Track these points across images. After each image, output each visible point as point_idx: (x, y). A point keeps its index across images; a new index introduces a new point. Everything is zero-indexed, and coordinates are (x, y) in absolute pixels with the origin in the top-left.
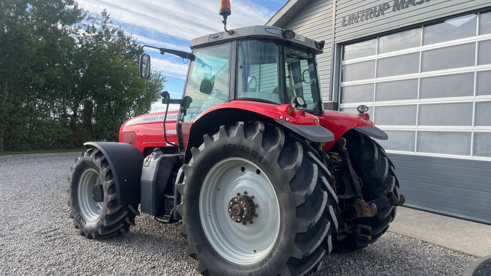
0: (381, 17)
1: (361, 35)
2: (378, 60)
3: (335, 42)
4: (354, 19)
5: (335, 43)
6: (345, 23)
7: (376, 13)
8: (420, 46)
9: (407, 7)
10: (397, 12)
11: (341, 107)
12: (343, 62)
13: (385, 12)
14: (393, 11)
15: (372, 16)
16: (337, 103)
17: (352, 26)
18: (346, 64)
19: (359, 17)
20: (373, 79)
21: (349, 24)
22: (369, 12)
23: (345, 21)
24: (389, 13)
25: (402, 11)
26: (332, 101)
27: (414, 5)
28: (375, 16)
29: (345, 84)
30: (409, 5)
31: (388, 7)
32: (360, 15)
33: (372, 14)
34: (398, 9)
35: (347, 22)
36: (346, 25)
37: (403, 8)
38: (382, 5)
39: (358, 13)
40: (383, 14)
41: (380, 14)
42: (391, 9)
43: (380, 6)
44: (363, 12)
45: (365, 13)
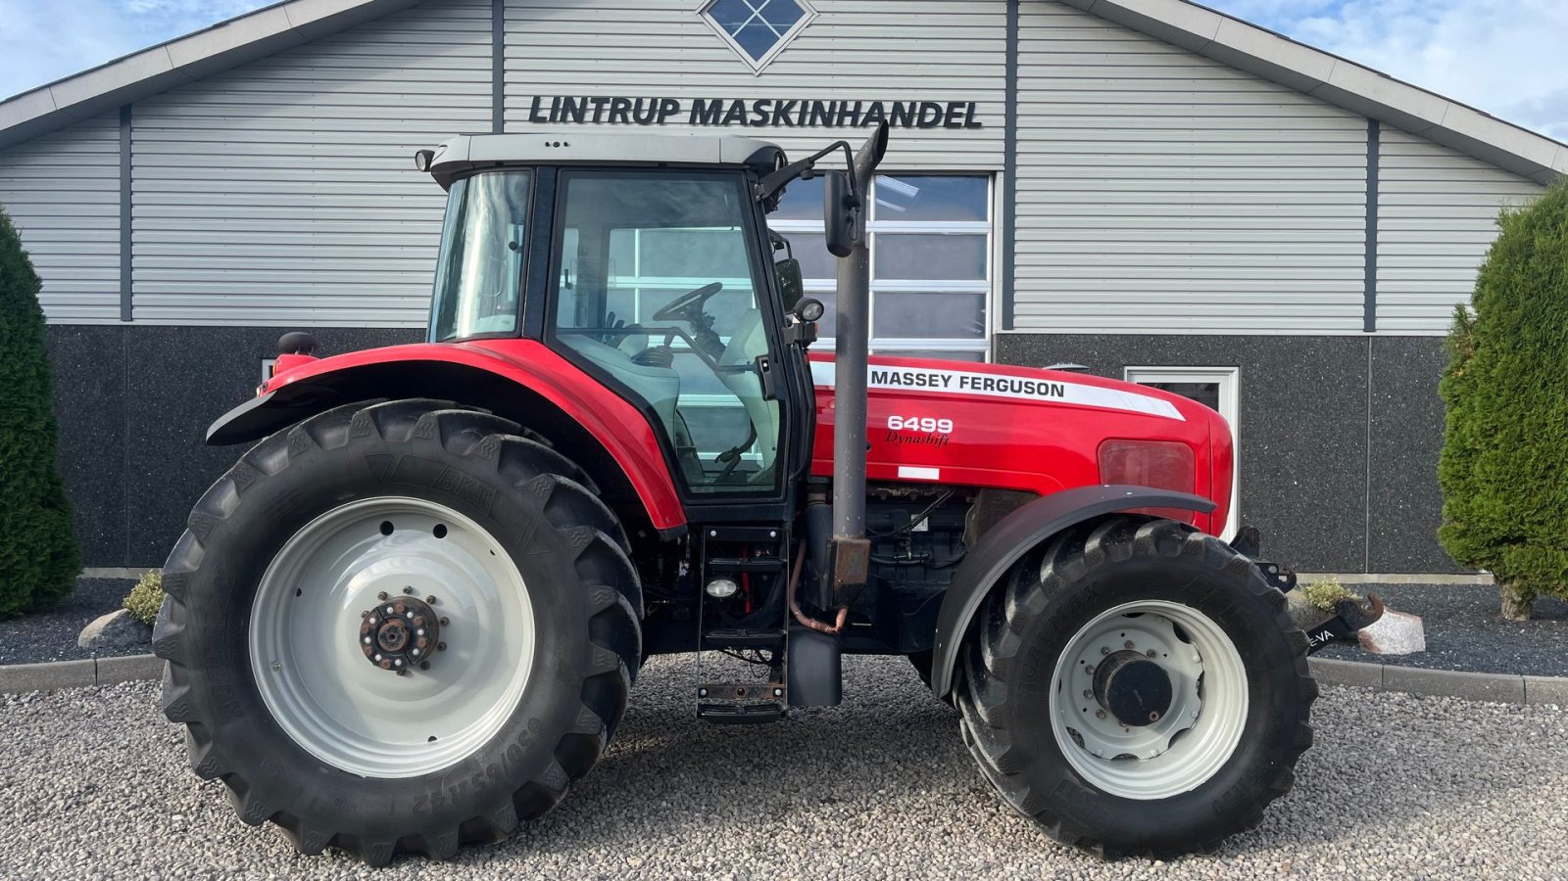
0: (654, 128)
4: (568, 109)
6: (540, 114)
7: (644, 116)
9: (726, 123)
10: (701, 130)
13: (668, 119)
14: (689, 123)
15: (630, 119)
17: (562, 127)
19: (586, 110)
21: (555, 122)
22: (621, 106)
23: (539, 110)
24: (679, 124)
25: (713, 128)
27: (744, 123)
28: (638, 120)
30: (732, 122)
31: (676, 110)
32: (591, 106)
33: (630, 116)
34: (704, 122)
35: (546, 114)
36: (543, 120)
37: (716, 122)
38: (660, 101)
39: (584, 100)
40: (661, 121)
41: (655, 120)
42: (686, 116)
43: (654, 101)
44: (599, 101)
45: (608, 106)
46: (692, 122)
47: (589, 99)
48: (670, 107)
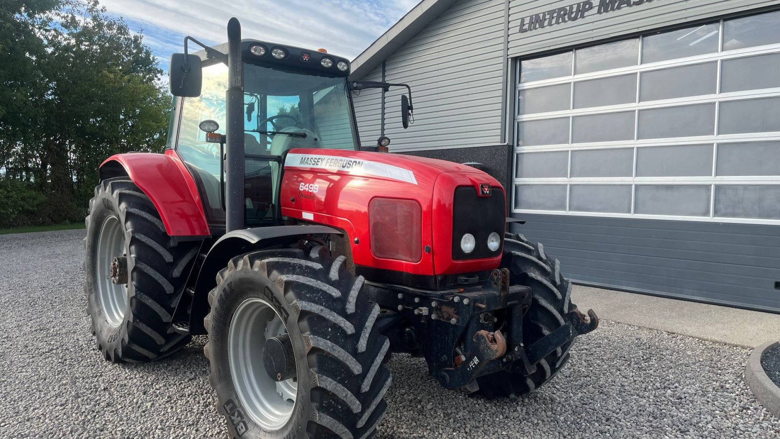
0: (580, 21)
1: (549, 47)
2: (575, 83)
3: (508, 55)
4: (537, 22)
5: (508, 57)
6: (524, 28)
7: (573, 16)
8: (637, 64)
9: (618, 8)
10: (604, 15)
11: (518, 152)
12: (521, 85)
13: (586, 14)
14: (598, 13)
15: (567, 19)
16: (513, 146)
17: (534, 32)
18: (525, 88)
19: (545, 20)
20: (568, 111)
21: (531, 30)
22: (562, 13)
23: (524, 25)
24: (592, 15)
25: (611, 14)
26: (505, 142)
27: (629, 5)
28: (570, 19)
29: (525, 117)
30: (622, 6)
31: (591, 8)
32: (548, 17)
33: (566, 17)
34: (606, 11)
35: (526, 27)
36: (526, 31)
37: (613, 9)
38: (582, 4)
39: (544, 13)
40: (582, 17)
41: (579, 17)
42: (595, 10)
43: (579, 5)
44: (551, 13)
45: (555, 15)
46: (599, 12)
47: (546, 13)
48: (587, 6)
